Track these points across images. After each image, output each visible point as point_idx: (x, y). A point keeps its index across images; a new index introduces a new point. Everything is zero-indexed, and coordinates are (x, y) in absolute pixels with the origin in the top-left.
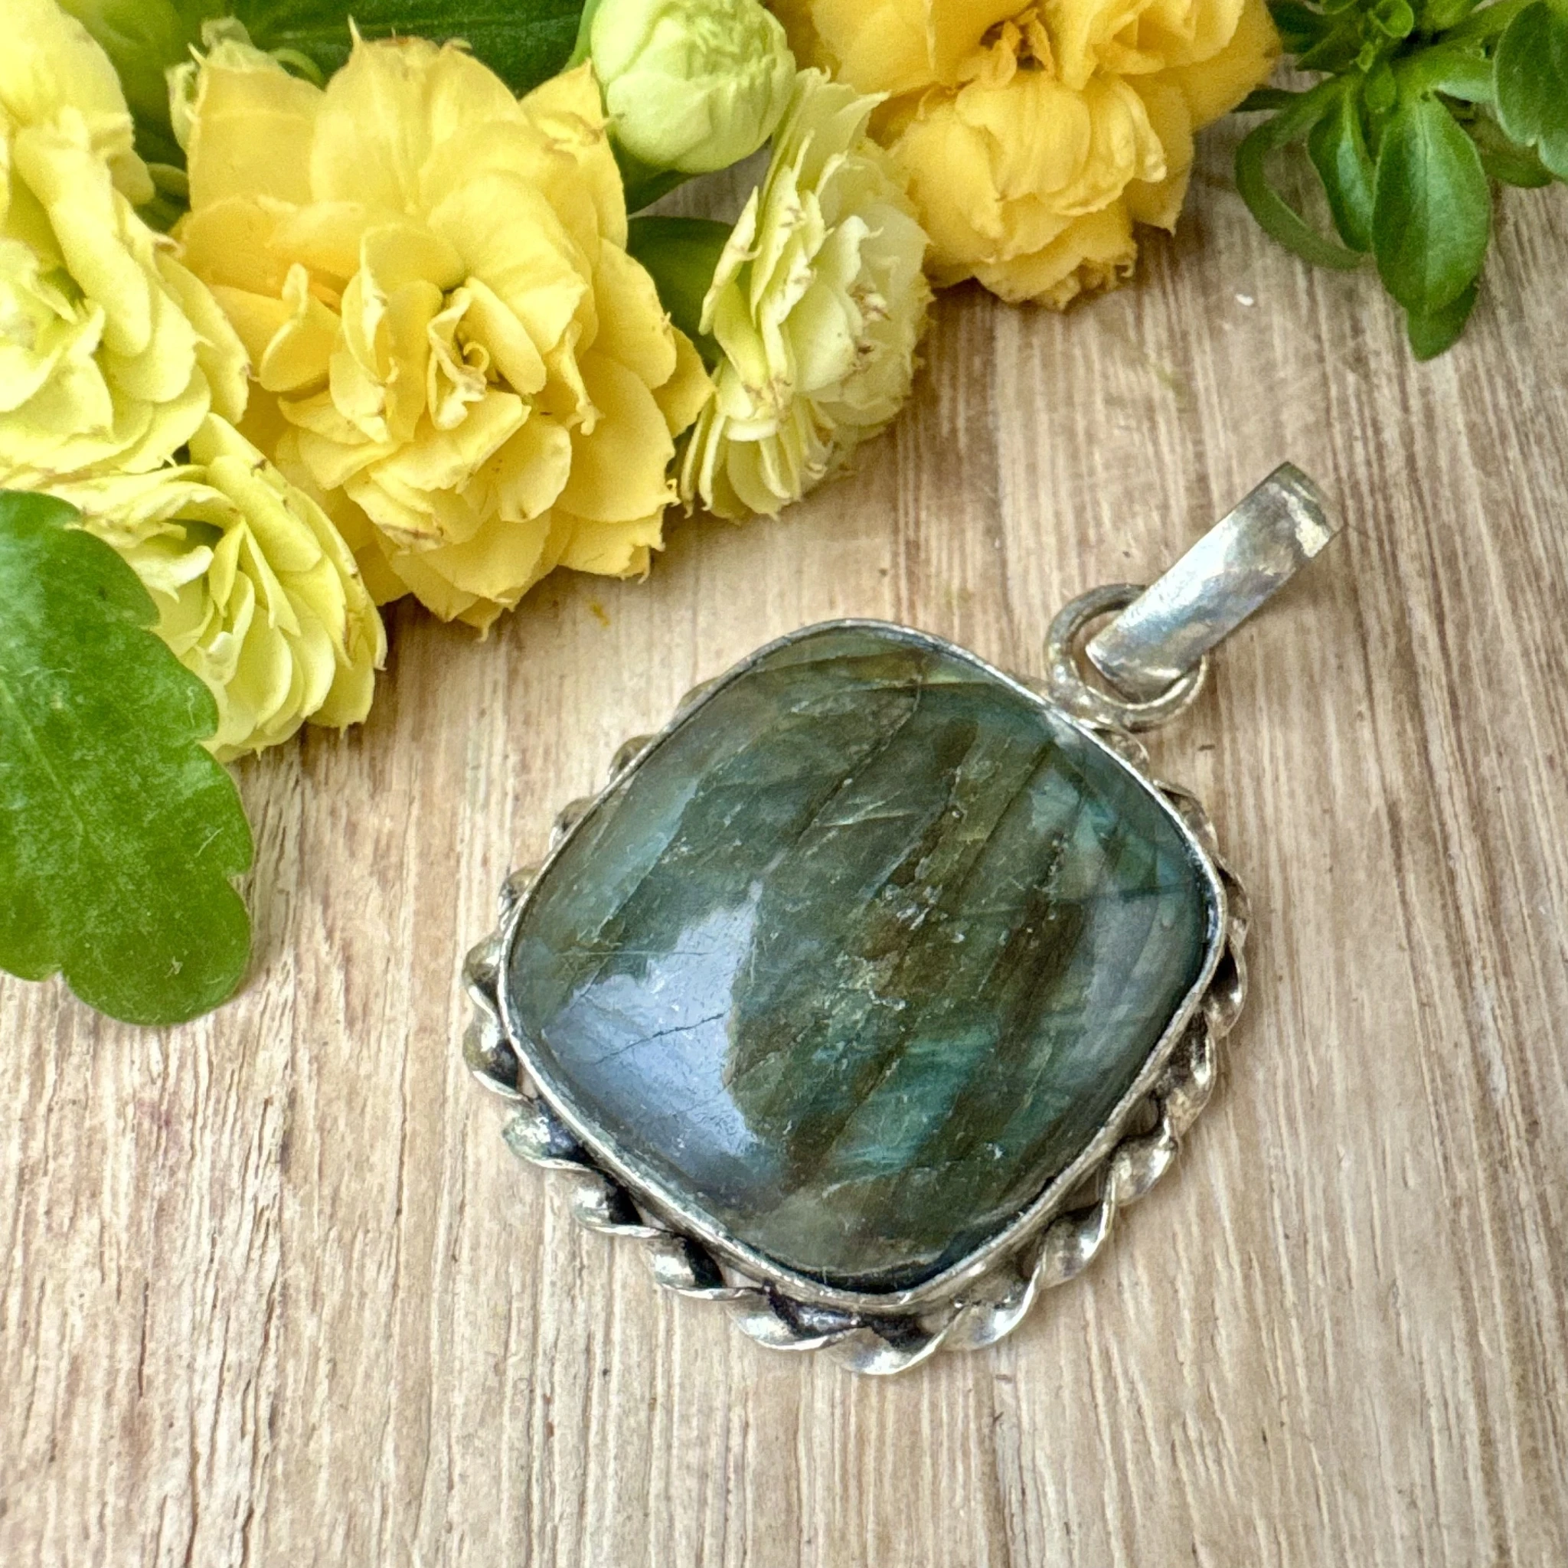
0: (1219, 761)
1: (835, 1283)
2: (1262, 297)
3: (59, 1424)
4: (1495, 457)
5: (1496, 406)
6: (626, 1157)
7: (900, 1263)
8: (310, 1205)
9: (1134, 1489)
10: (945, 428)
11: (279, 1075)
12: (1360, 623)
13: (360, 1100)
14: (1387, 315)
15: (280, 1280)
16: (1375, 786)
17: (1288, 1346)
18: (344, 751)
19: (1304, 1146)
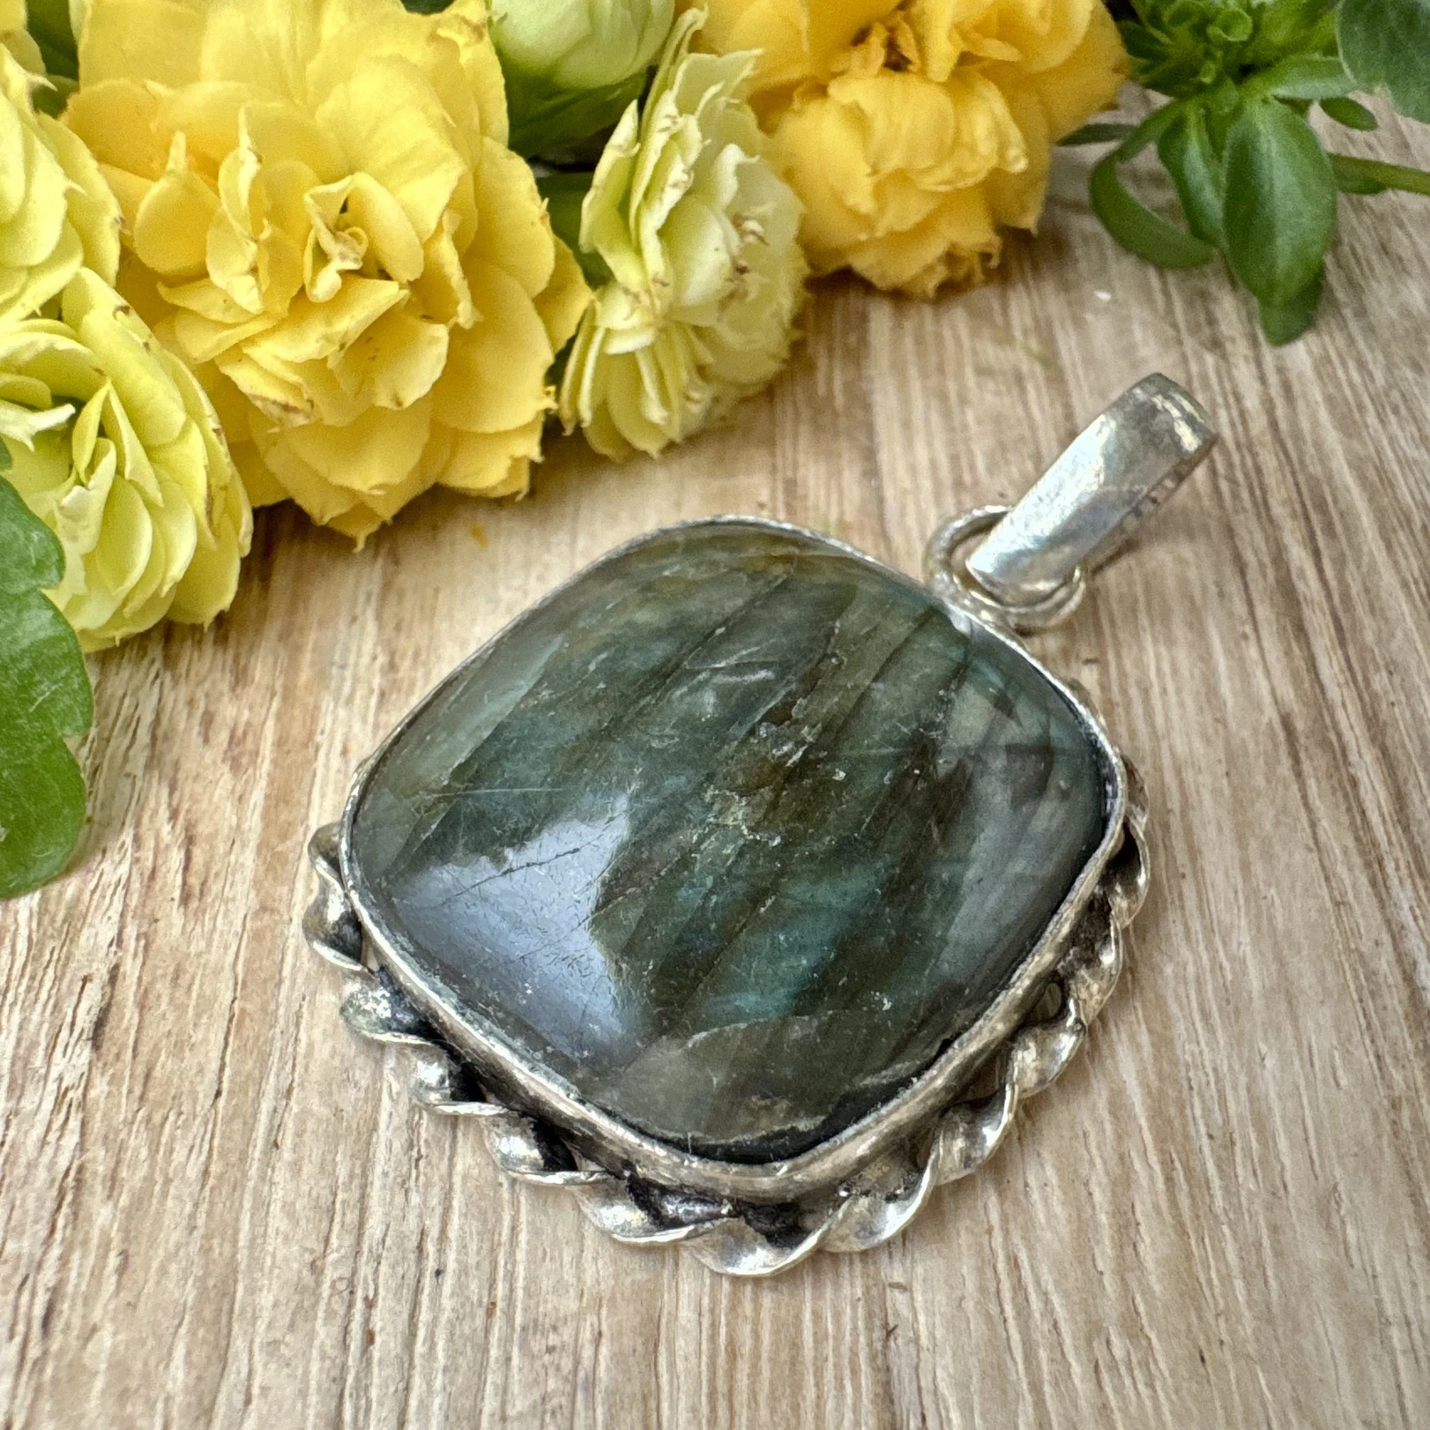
0: (1104, 672)
1: (705, 1153)
2: (1120, 294)
4: (1354, 422)
5: (1350, 383)
6: (469, 1012)
7: (776, 1128)
8: (120, 1086)
9: (1053, 1417)
10: (822, 390)
11: (103, 952)
12: (1237, 557)
13: (188, 977)
14: (1239, 312)
15: (76, 1164)
16: (1267, 699)
17: (1221, 1255)
18: (208, 648)
19: (1222, 1042)
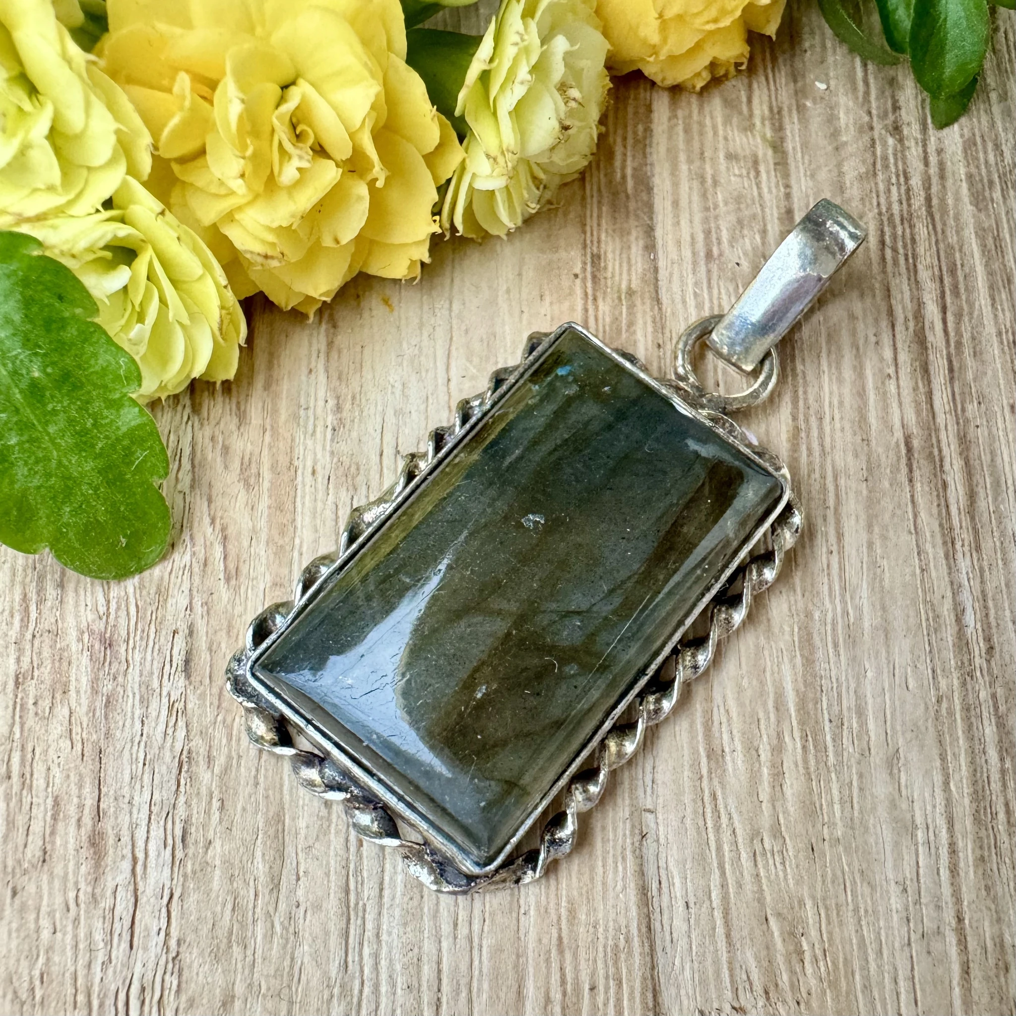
2: (833, 83)
3: (47, 839)
4: (984, 198)
5: (986, 162)
8: (204, 700)
9: (729, 880)
10: (619, 175)
11: (182, 615)
12: (891, 313)
13: (235, 631)
14: (916, 97)
15: (186, 748)
16: (897, 423)
17: (829, 790)
18: (219, 399)
19: (843, 662)
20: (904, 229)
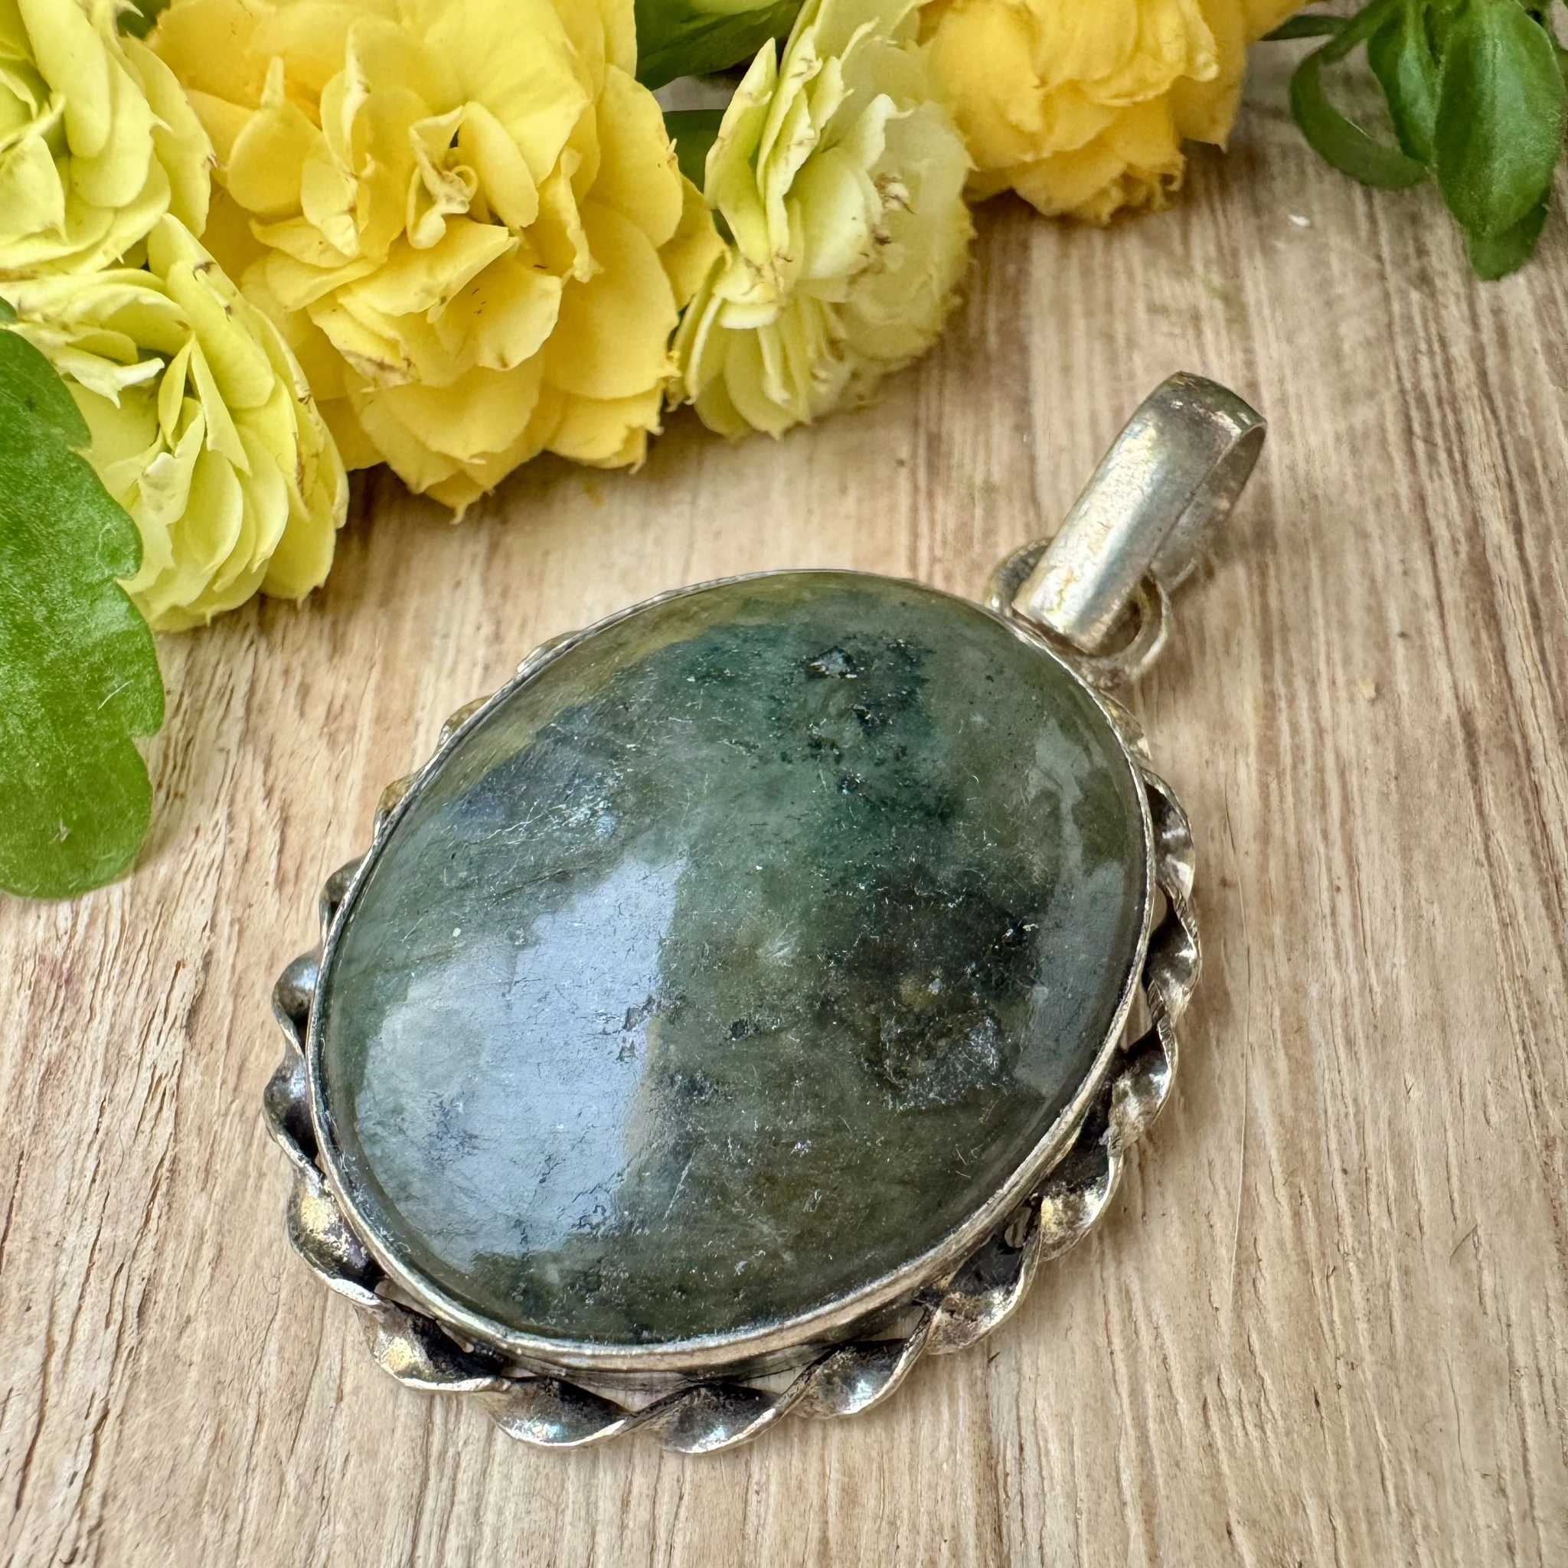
2: (1318, 219)
8: (213, 1077)
9: (1155, 1453)
11: (197, 936)
12: (1428, 530)
15: (170, 1154)
16: (1447, 694)
18: (305, 615)
19: (1365, 1072)
20: (1444, 416)
